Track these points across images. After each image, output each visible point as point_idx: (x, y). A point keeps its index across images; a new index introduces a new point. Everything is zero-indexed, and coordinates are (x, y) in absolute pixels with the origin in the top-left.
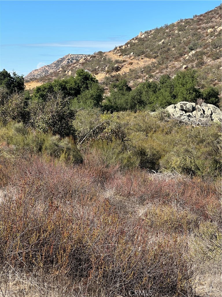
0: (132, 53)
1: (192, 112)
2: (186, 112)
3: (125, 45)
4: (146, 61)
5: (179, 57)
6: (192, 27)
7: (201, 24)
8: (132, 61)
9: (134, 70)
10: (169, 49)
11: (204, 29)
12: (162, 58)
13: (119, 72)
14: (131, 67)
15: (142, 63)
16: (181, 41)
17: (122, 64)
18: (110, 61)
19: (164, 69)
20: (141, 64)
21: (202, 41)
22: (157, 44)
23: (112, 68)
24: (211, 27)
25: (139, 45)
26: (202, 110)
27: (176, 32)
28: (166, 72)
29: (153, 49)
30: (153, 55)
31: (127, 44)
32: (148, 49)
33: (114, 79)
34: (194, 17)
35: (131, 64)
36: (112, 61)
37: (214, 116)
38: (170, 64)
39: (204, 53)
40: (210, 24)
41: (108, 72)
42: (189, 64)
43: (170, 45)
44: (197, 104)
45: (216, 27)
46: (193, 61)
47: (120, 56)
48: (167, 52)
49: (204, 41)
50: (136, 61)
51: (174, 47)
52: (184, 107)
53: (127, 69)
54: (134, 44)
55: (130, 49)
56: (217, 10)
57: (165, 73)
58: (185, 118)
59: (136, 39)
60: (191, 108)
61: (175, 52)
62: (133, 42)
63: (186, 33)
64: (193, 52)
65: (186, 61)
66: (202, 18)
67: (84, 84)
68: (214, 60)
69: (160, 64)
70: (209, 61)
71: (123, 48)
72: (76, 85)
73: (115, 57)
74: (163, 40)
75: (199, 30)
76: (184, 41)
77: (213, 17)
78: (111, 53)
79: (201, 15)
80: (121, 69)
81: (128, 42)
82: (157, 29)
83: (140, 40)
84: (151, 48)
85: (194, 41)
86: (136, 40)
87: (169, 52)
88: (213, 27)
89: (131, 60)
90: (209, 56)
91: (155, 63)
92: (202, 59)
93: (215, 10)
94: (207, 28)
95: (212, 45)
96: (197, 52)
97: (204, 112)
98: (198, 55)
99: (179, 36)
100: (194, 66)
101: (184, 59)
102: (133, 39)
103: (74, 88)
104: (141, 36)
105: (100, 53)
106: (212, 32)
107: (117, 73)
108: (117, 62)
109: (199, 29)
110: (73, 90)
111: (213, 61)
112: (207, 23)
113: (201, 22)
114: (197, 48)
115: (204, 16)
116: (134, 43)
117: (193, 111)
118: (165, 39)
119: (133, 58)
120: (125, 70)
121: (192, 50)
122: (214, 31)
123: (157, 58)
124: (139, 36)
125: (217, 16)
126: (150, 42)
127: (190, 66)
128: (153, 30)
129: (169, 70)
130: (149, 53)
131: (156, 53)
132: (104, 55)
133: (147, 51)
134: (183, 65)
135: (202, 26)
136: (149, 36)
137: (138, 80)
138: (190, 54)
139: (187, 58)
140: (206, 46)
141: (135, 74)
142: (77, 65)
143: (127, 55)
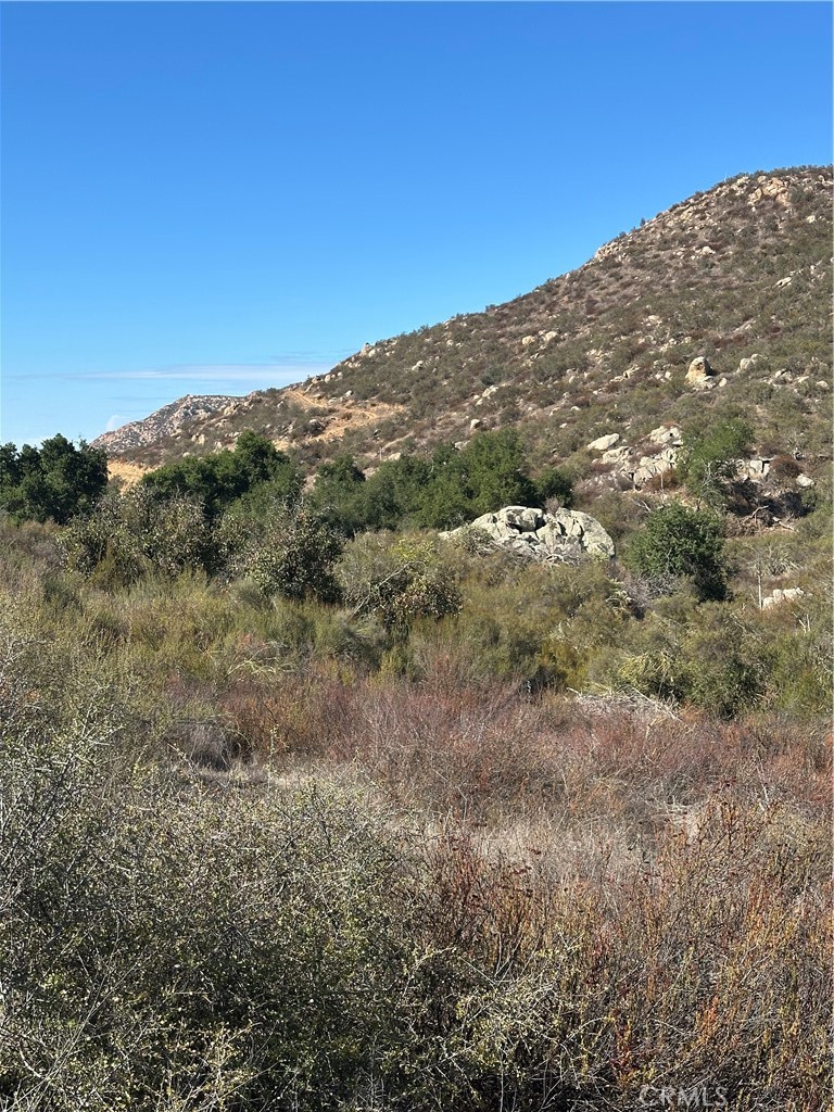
0: (349, 393)
1: (535, 530)
2: (521, 530)
3: (331, 373)
4: (383, 411)
5: (459, 401)
6: (485, 331)
7: (505, 326)
8: (350, 411)
9: (355, 433)
10: (435, 383)
11: (515, 336)
12: (420, 402)
13: (320, 437)
14: (347, 424)
15: (373, 414)
16: (462, 363)
17: (327, 418)
18: (298, 411)
19: (427, 428)
20: (371, 418)
21: (511, 363)
22: (406, 370)
23: (304, 427)
24: (528, 333)
25: (364, 372)
26: (558, 526)
27: (449, 343)
28: (432, 434)
29: (398, 383)
30: (399, 396)
31: (335, 371)
32: (385, 383)
33: (310, 453)
34: (487, 310)
35: (348, 417)
36: (302, 412)
37: (587, 538)
38: (440, 417)
39: (518, 392)
40: (527, 326)
41: (294, 436)
42: (484, 416)
43: (436, 373)
44: (545, 511)
45: (541, 333)
46: (492, 409)
47: (320, 398)
48: (430, 388)
49: (515, 363)
50: (359, 412)
51: (447, 378)
52: (517, 518)
53: (339, 429)
54: (353, 370)
55: (344, 382)
56: (540, 294)
57: (429, 437)
58: (521, 544)
59: (357, 359)
60: (532, 522)
61: (449, 389)
62: (350, 365)
63: (473, 346)
64: (493, 389)
65: (478, 411)
66: (506, 311)
67: (256, 467)
68: (542, 406)
69: (415, 416)
70: (531, 410)
71: (327, 379)
72: (237, 469)
73: (309, 402)
74: (420, 362)
75: (502, 340)
76: (468, 365)
77: (532, 310)
78: (299, 393)
79: (504, 306)
80: (324, 429)
81: (337, 367)
82: (403, 337)
83: (365, 361)
84: (394, 381)
85: (492, 363)
86: (355, 361)
87: (437, 389)
88: (534, 333)
89: (348, 407)
90: (529, 399)
91: (405, 414)
92: (514, 404)
93: (534, 293)
94: (522, 335)
95: (535, 372)
96: (501, 388)
97: (563, 529)
98: (504, 396)
99: (457, 353)
100: (498, 420)
101: (473, 404)
102: (349, 360)
103: (233, 478)
104: (368, 352)
105: (273, 393)
106: (532, 344)
107: (317, 439)
108: (315, 412)
109: (502, 336)
110: (232, 482)
111: (540, 410)
112: (519, 323)
113: (505, 322)
114: (500, 381)
115: (511, 308)
116: (351, 369)
117: (538, 528)
118: (424, 359)
119: (353, 404)
120: (335, 431)
121: (489, 384)
122: (538, 341)
123: (408, 403)
124: (363, 353)
125: (542, 307)
126: (389, 366)
127: (486, 420)
128: (395, 339)
129: (438, 430)
130: (389, 393)
131: (404, 391)
132: (283, 397)
133: (384, 388)
134: (470, 419)
135: (508, 329)
136: (385, 352)
137: (367, 455)
138: (486, 394)
139: (479, 403)
140: (522, 375)
141: (358, 440)
142: (219, 421)
143: (337, 396)
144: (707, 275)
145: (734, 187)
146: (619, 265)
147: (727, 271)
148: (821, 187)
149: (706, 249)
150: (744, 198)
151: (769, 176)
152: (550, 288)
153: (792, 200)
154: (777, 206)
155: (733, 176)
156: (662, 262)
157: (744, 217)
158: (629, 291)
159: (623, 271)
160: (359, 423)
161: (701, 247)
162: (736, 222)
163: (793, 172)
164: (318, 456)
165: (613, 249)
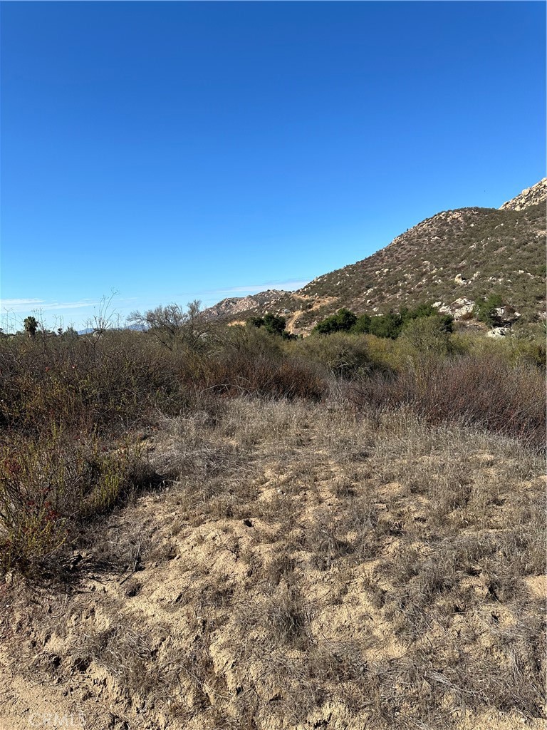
0: (316, 294)
3: (306, 288)
4: (331, 299)
5: (359, 294)
6: (359, 270)
8: (319, 300)
9: (323, 307)
10: (347, 289)
11: (371, 271)
12: (344, 295)
13: (312, 309)
14: (319, 305)
15: (327, 301)
16: (355, 282)
17: (312, 303)
18: (300, 301)
21: (374, 281)
22: (335, 285)
23: (305, 306)
24: (377, 270)
25: (318, 287)
27: (347, 275)
29: (333, 290)
30: (335, 294)
34: (357, 263)
35: (319, 302)
39: (382, 290)
40: (375, 268)
41: (303, 310)
42: (371, 299)
43: (346, 286)
45: (382, 270)
46: (374, 296)
47: (306, 296)
48: (346, 291)
50: (322, 300)
51: (350, 287)
54: (314, 286)
55: (312, 290)
56: (375, 256)
61: (353, 291)
62: (312, 285)
63: (357, 275)
64: (371, 290)
65: (368, 297)
66: (364, 263)
68: (393, 294)
70: (389, 296)
71: (305, 290)
73: (302, 297)
74: (339, 282)
75: (367, 273)
76: (357, 282)
77: (375, 262)
78: (297, 295)
79: (363, 261)
80: (312, 306)
81: (307, 285)
82: (328, 274)
83: (318, 283)
84: (331, 289)
85: (367, 281)
86: (313, 283)
87: (349, 291)
88: (379, 270)
90: (387, 292)
91: (340, 300)
92: (382, 294)
93: (373, 256)
94: (374, 271)
96: (374, 289)
98: (376, 292)
99: (352, 278)
101: (365, 295)
102: (311, 283)
104: (317, 280)
106: (380, 273)
108: (307, 301)
109: (366, 271)
111: (392, 296)
112: (372, 267)
113: (365, 267)
114: (372, 287)
115: (366, 262)
119: (319, 298)
120: (316, 307)
121: (369, 288)
122: (382, 272)
123: (339, 296)
124: (315, 280)
125: (378, 261)
126: (327, 284)
128: (325, 275)
130: (330, 293)
131: (336, 292)
133: (328, 291)
134: (366, 300)
135: (368, 269)
136: (324, 279)
138: (369, 291)
139: (367, 294)
140: (380, 284)
141: (325, 309)
143: (313, 295)
144: (439, 246)
145: (441, 216)
146: (403, 245)
147: (447, 244)
148: (473, 214)
149: (436, 237)
150: (446, 219)
151: (454, 212)
152: (379, 254)
153: (464, 219)
154: (458, 221)
155: (440, 212)
156: (420, 243)
157: (447, 226)
158: (411, 253)
159: (406, 247)
160: (324, 304)
161: (434, 237)
162: (445, 228)
163: (462, 209)
164: (313, 315)
165: (399, 240)
